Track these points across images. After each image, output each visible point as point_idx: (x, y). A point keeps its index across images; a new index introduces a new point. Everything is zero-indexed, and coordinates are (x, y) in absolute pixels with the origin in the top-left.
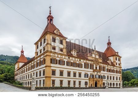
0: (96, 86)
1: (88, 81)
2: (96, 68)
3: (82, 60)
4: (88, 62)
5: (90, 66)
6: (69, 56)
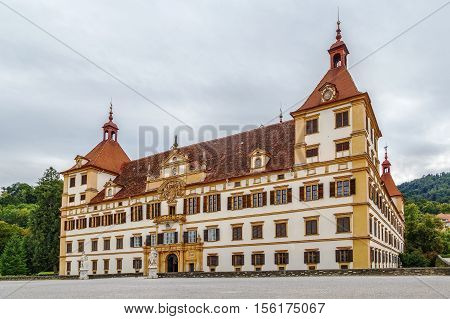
1: (142, 256)
2: (172, 209)
3: (125, 203)
4: (142, 200)
5: (148, 211)
6: (94, 203)
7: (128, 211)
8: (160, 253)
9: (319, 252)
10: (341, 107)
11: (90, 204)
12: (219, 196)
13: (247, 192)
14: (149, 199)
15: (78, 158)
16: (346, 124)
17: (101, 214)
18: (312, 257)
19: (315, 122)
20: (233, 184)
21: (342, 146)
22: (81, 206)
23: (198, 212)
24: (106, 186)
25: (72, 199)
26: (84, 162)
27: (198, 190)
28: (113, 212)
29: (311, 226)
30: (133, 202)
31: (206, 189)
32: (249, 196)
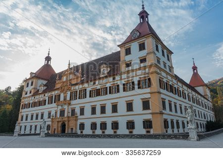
0: (63, 130)
2: (65, 97)
3: (46, 95)
4: (53, 93)
5: (55, 99)
6: (34, 95)
7: (47, 99)
8: (58, 122)
9: (134, 122)
10: (141, 41)
11: (32, 96)
12: (86, 90)
13: (99, 87)
14: (56, 92)
15: (31, 73)
16: (144, 49)
17: (36, 101)
18: (131, 125)
19: (130, 49)
20: (92, 83)
21: (143, 60)
22: (29, 97)
23: (76, 99)
24: (40, 86)
25: (26, 94)
26: (34, 75)
27: (77, 87)
28: (41, 99)
29: (130, 106)
30: (50, 94)
31: (81, 86)
32: (99, 89)
